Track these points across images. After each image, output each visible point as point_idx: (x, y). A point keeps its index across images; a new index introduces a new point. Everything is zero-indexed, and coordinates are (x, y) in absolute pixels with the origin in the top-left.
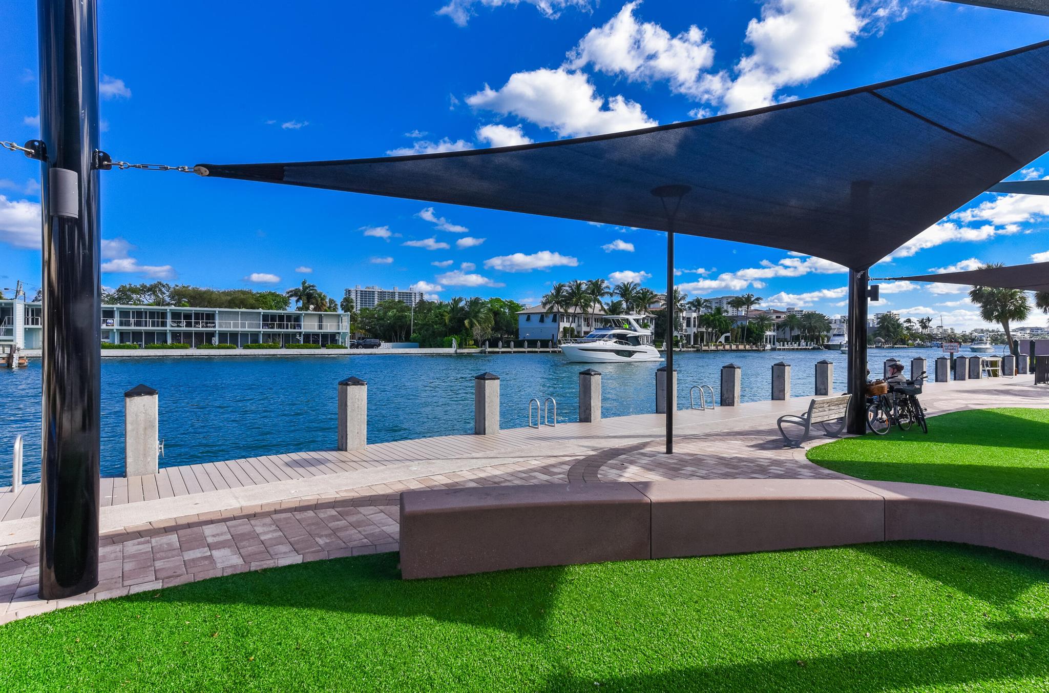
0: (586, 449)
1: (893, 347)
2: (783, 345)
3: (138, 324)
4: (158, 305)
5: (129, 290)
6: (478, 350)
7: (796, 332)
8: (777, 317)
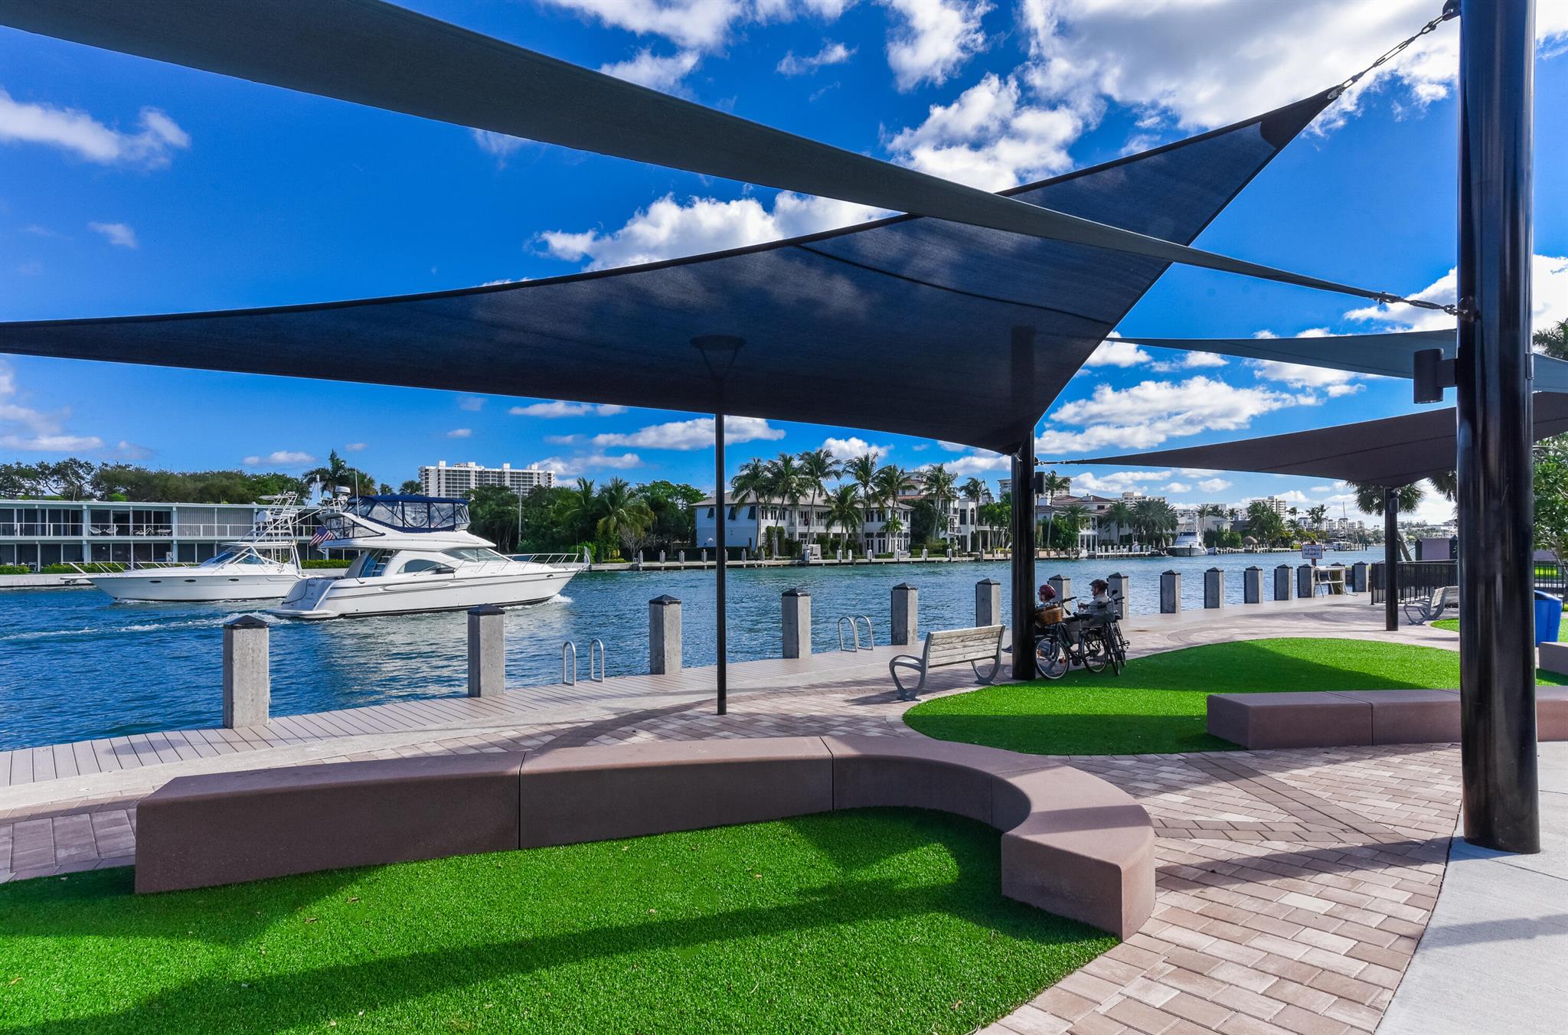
0: (608, 712)
1: (1270, 551)
2: (1106, 551)
3: (28, 531)
4: (70, 498)
5: (17, 473)
6: (627, 565)
7: (1126, 530)
8: (1101, 508)
